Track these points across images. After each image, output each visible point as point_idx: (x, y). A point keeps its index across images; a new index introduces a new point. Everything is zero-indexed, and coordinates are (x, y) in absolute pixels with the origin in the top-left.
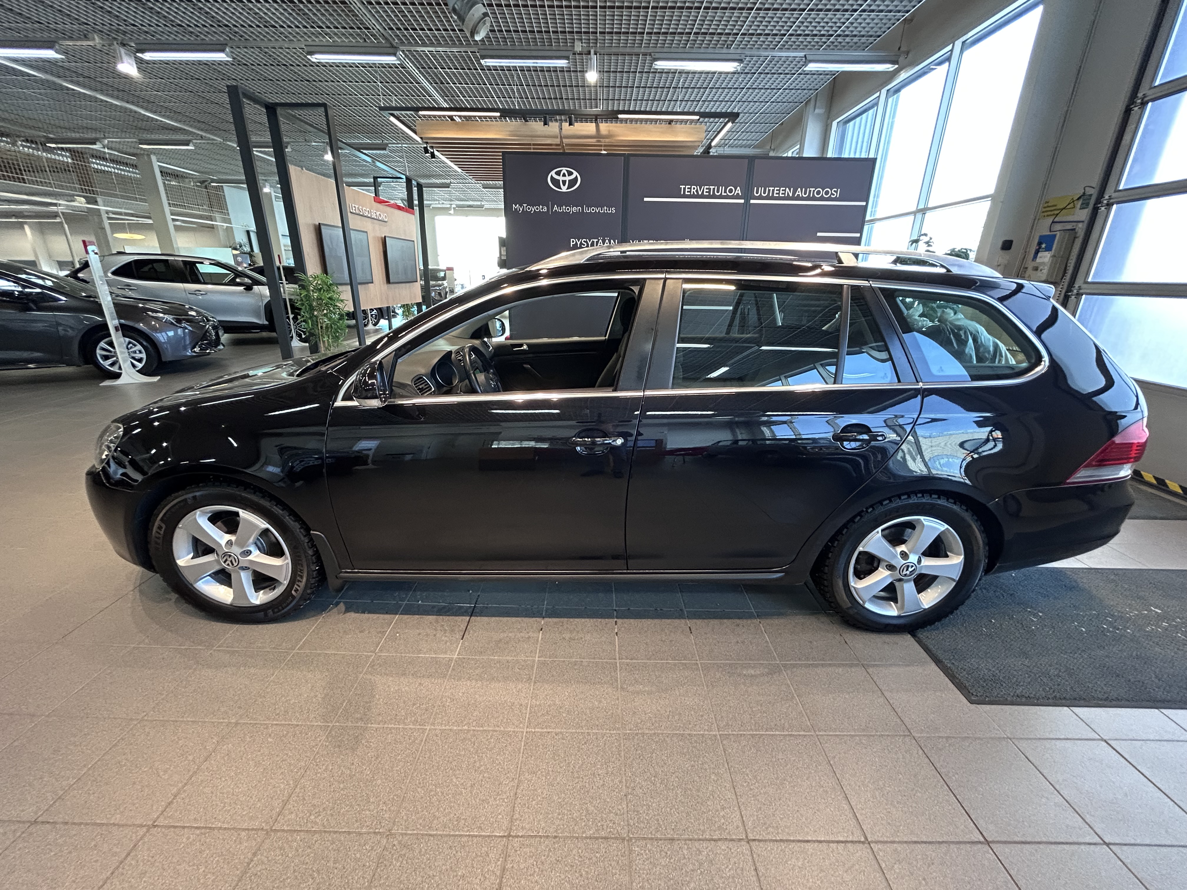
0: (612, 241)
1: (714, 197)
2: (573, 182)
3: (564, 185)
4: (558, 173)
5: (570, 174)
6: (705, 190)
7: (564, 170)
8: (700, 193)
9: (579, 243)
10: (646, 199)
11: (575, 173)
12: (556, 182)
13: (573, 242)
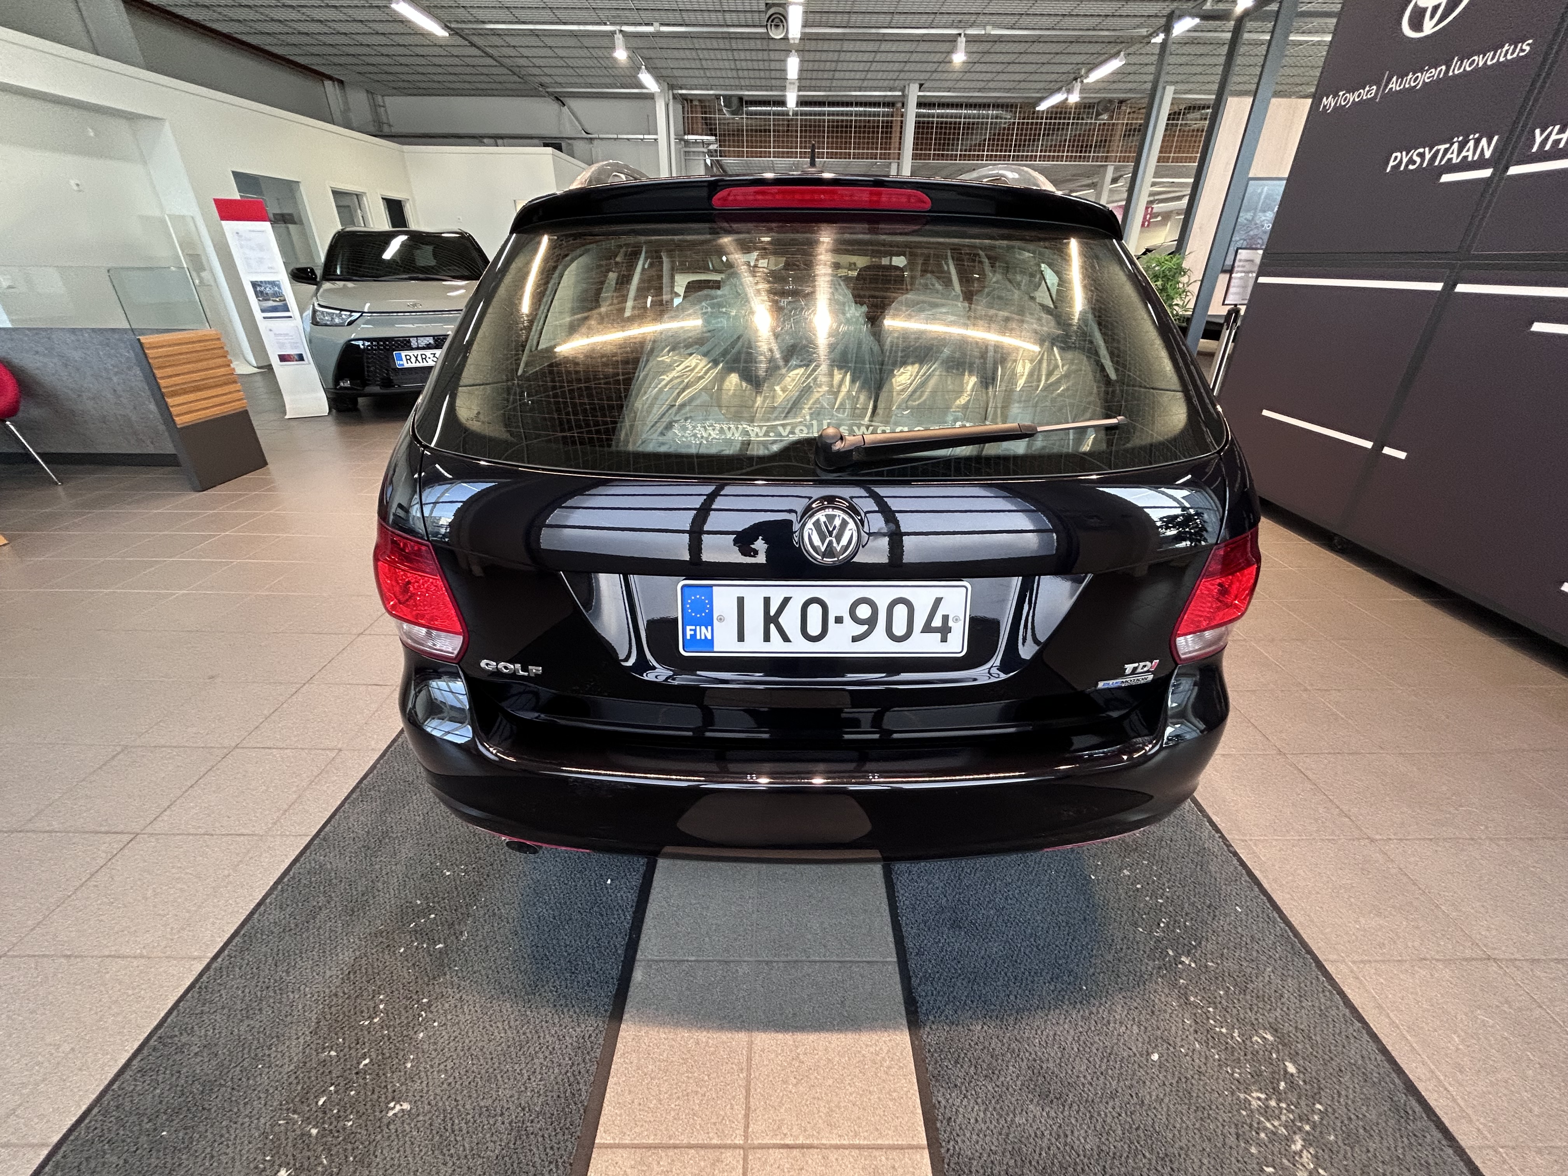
2: (1451, 6)
3: (1432, 18)
9: (1405, 161)
12: (1418, 18)
13: (1395, 159)
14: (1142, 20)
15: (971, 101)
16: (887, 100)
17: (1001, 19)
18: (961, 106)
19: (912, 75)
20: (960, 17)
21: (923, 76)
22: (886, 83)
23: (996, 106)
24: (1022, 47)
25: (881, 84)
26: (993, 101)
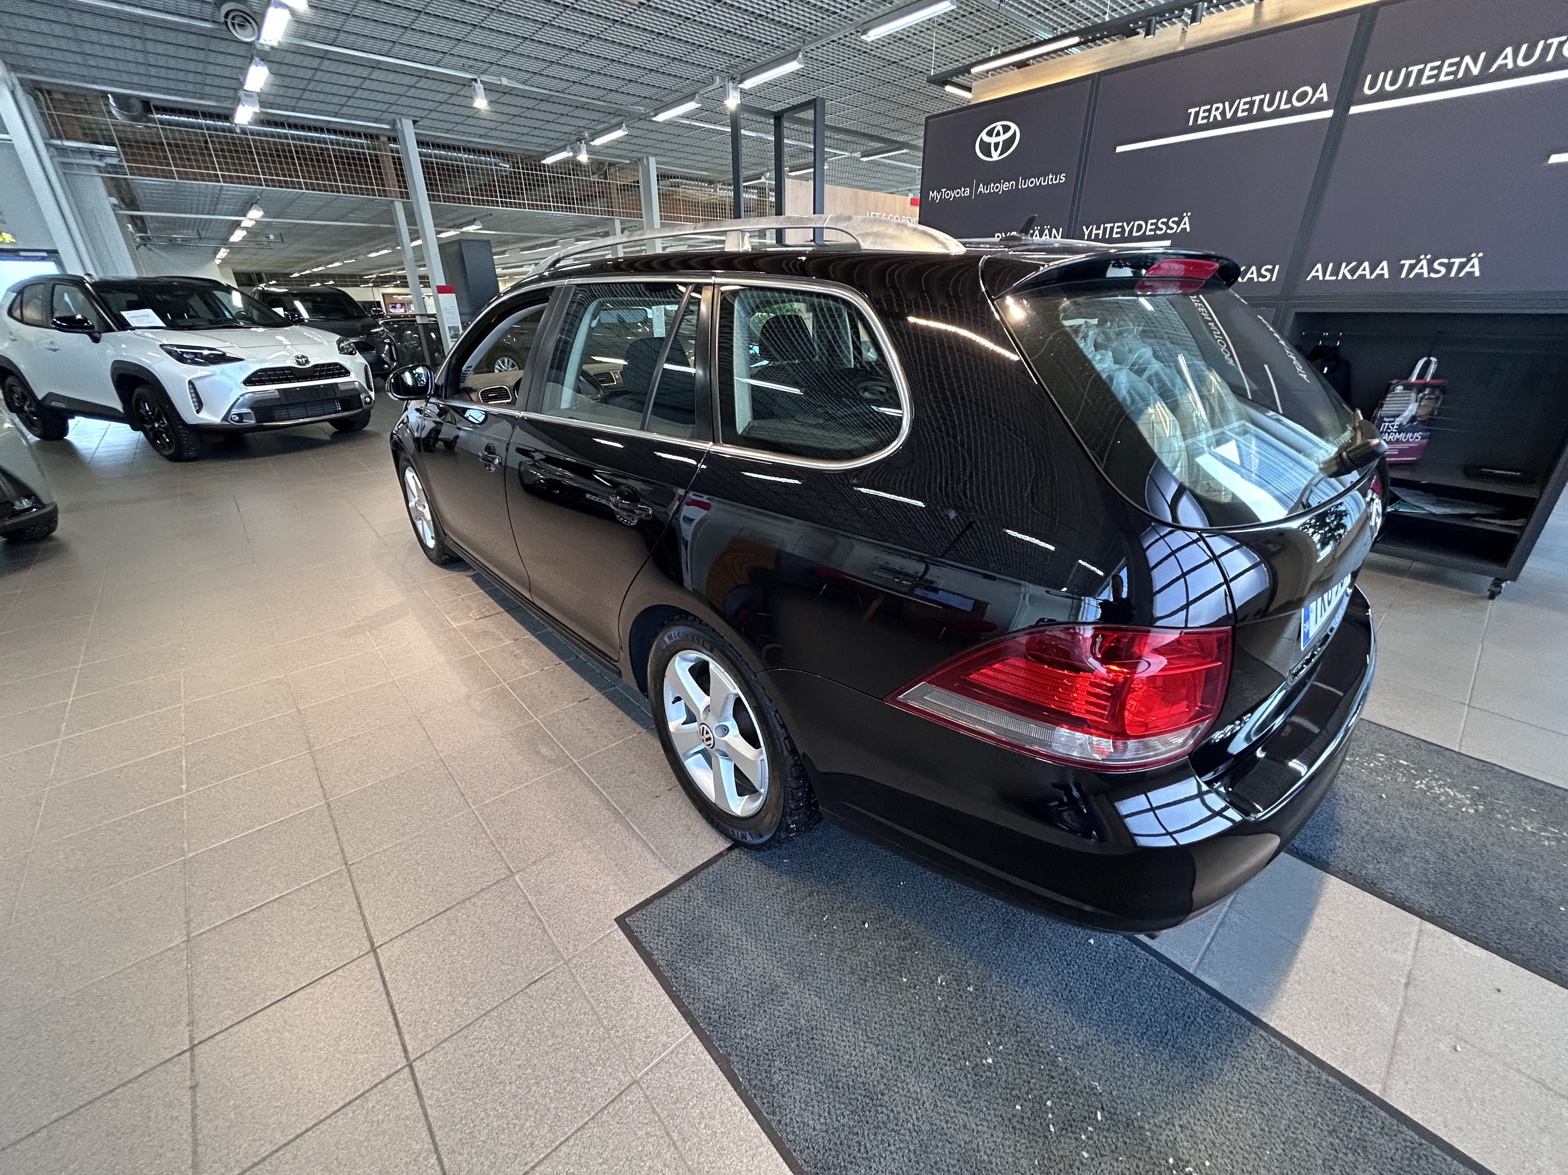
0: (1054, 231)
1: (1262, 116)
3: (996, 150)
4: (990, 133)
5: (1006, 129)
6: (1241, 107)
7: (998, 126)
8: (1229, 116)
10: (1120, 149)
11: (1014, 127)
12: (986, 149)
14: (638, 99)
15: (469, 145)
16: (369, 131)
17: (514, 73)
18: (459, 149)
19: (405, 111)
20: (471, 63)
21: (419, 113)
22: (372, 114)
23: (496, 154)
24: (530, 103)
25: (364, 113)
26: (494, 148)
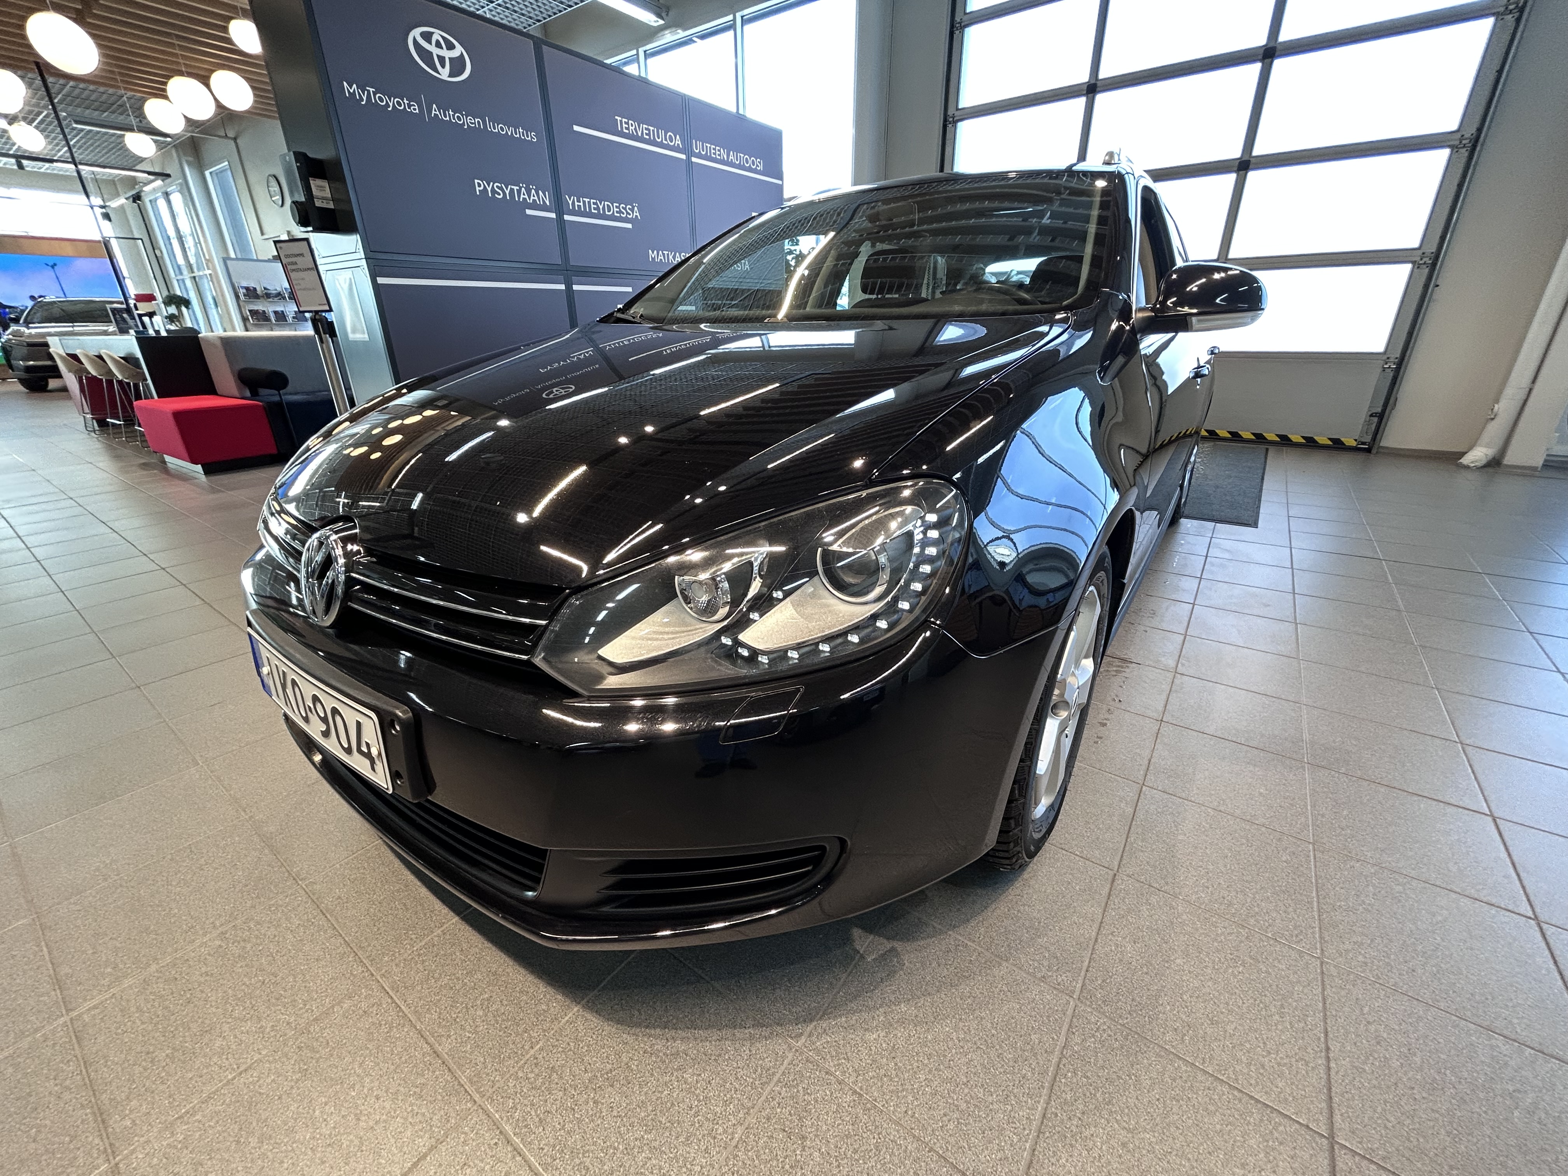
1: (655, 143)
2: (457, 66)
3: (443, 66)
4: (427, 37)
5: (451, 47)
6: (644, 131)
7: (437, 35)
8: (639, 134)
9: (489, 189)
10: (576, 128)
11: (458, 48)
12: (425, 55)
13: (479, 185)
